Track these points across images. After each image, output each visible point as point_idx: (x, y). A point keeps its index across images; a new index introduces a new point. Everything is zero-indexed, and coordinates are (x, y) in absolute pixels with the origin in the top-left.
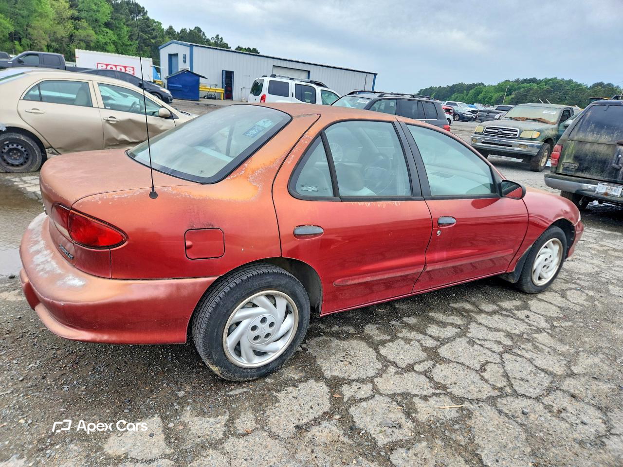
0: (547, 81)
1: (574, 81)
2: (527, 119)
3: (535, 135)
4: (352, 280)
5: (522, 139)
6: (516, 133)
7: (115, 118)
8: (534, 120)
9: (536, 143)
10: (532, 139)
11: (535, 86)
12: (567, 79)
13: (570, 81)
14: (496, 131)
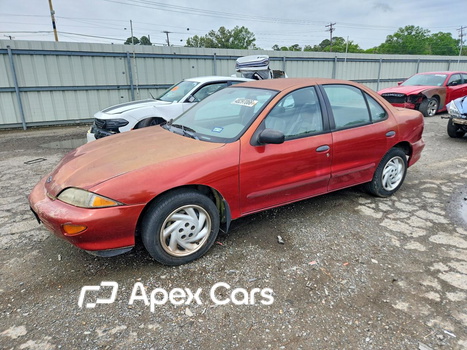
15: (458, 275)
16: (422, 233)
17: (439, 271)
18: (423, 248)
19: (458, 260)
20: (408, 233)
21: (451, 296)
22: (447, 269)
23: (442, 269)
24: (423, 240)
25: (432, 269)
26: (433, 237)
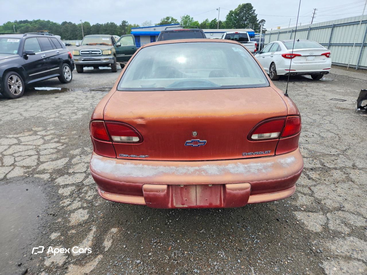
0: (35, 22)
1: (51, 21)
2: (97, 44)
3: (110, 52)
5: (104, 55)
6: (99, 52)
8: (101, 44)
9: (111, 57)
10: (109, 55)
11: (29, 25)
12: (46, 20)
13: (48, 22)
14: (88, 53)
15: (52, 147)
16: (74, 161)
17: (62, 145)
18: (71, 152)
19: (52, 154)
20: (83, 157)
21: (56, 140)
22: (58, 148)
23: (60, 147)
24: (73, 157)
25: (65, 145)
26: (67, 161)
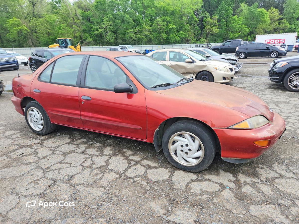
4: (53, 112)
7: (171, 64)
